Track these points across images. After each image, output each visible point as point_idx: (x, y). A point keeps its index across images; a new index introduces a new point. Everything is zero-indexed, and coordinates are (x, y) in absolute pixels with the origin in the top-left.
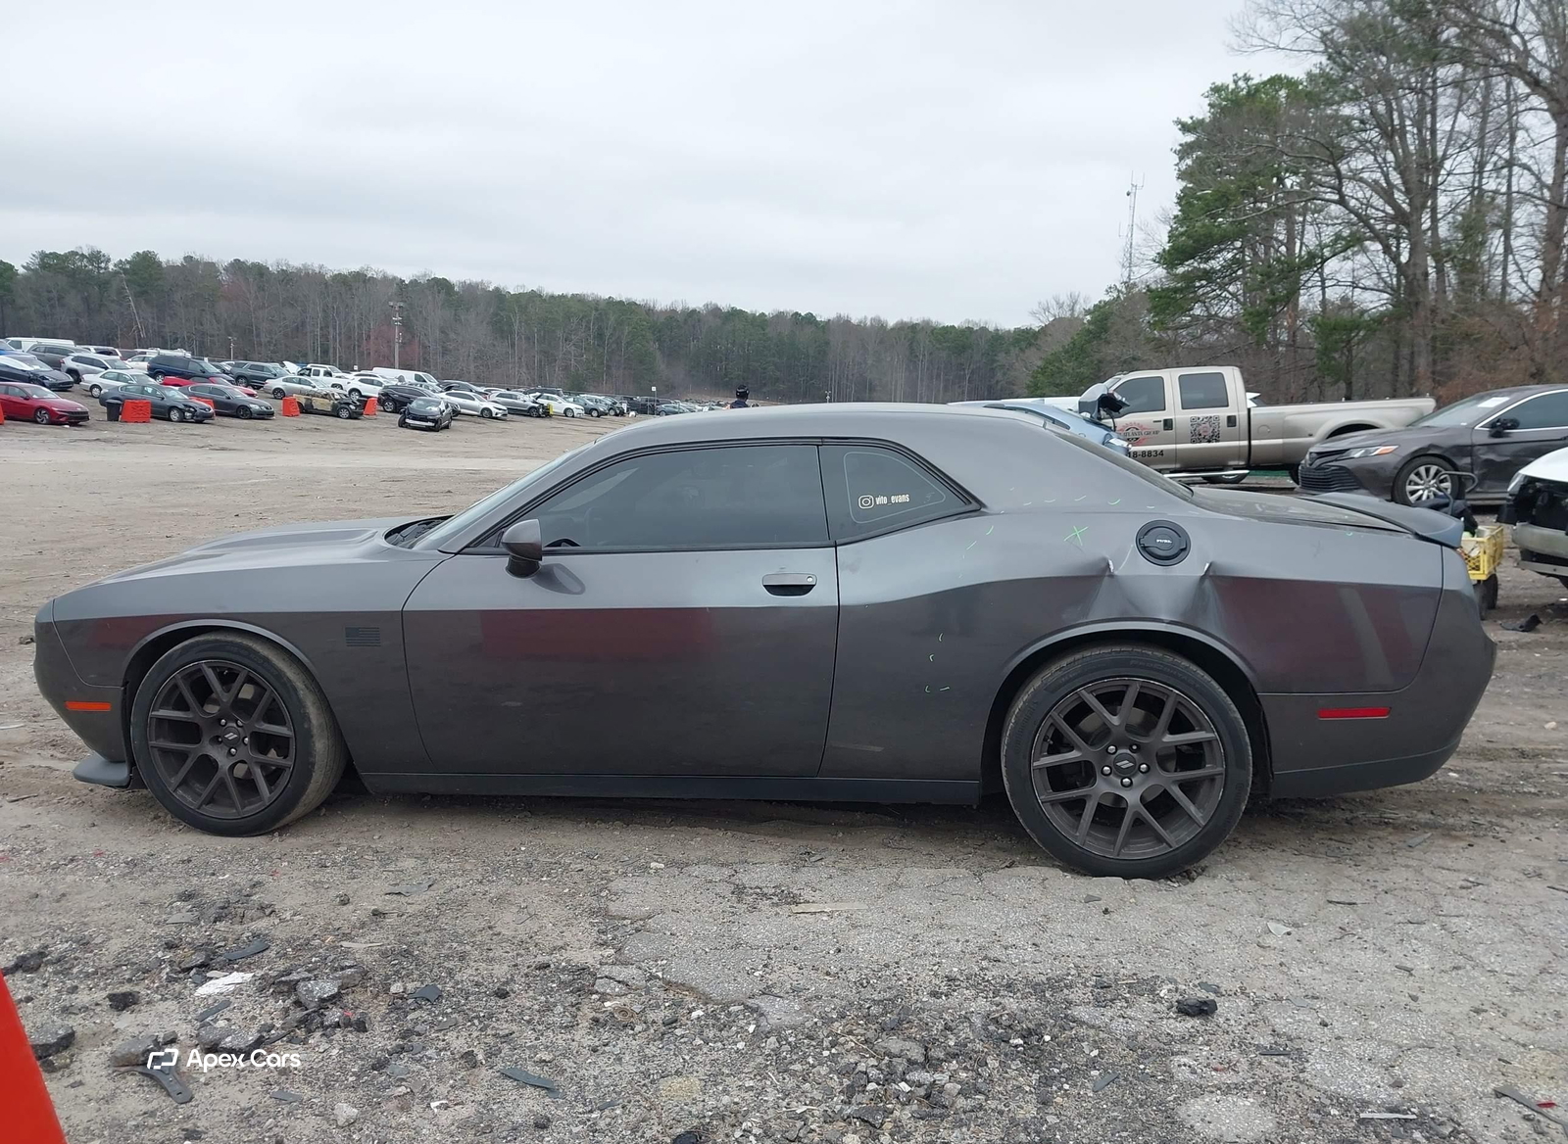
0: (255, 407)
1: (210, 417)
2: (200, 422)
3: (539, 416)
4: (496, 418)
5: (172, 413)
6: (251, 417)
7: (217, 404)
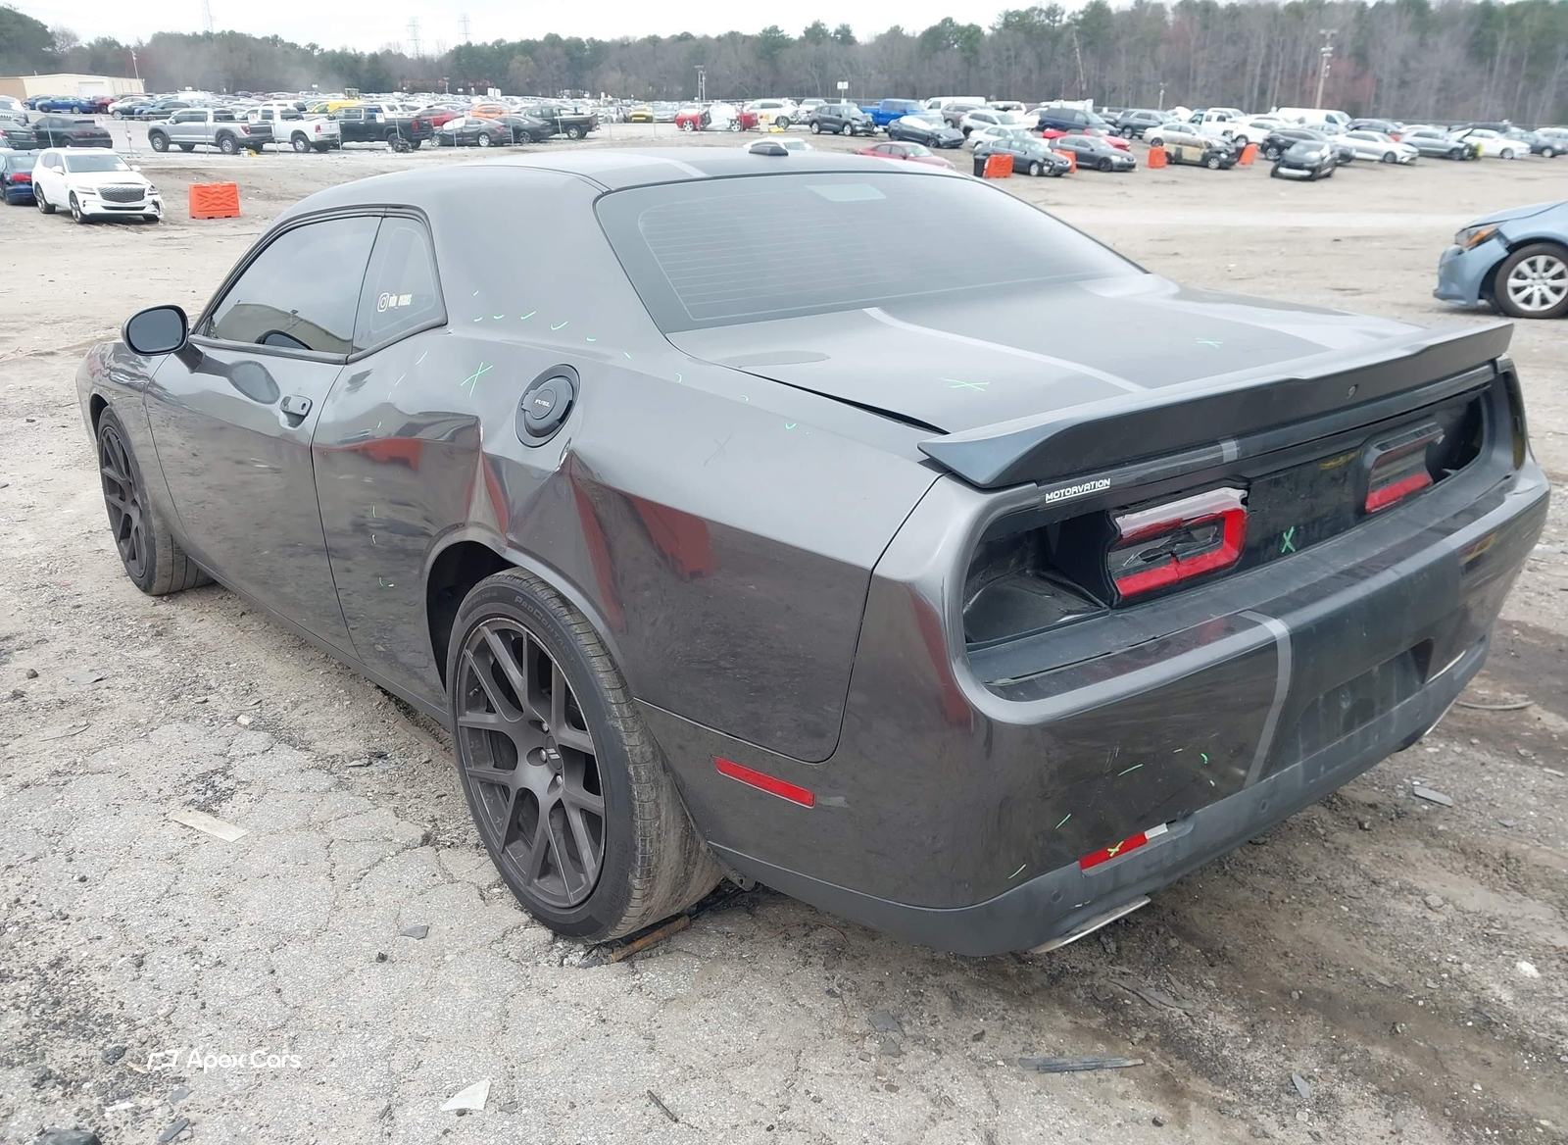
0: (1116, 159)
1: (1067, 170)
2: (1058, 176)
3: (1463, 159)
4: (1401, 163)
5: (1032, 167)
6: (1111, 170)
7: (1079, 156)
